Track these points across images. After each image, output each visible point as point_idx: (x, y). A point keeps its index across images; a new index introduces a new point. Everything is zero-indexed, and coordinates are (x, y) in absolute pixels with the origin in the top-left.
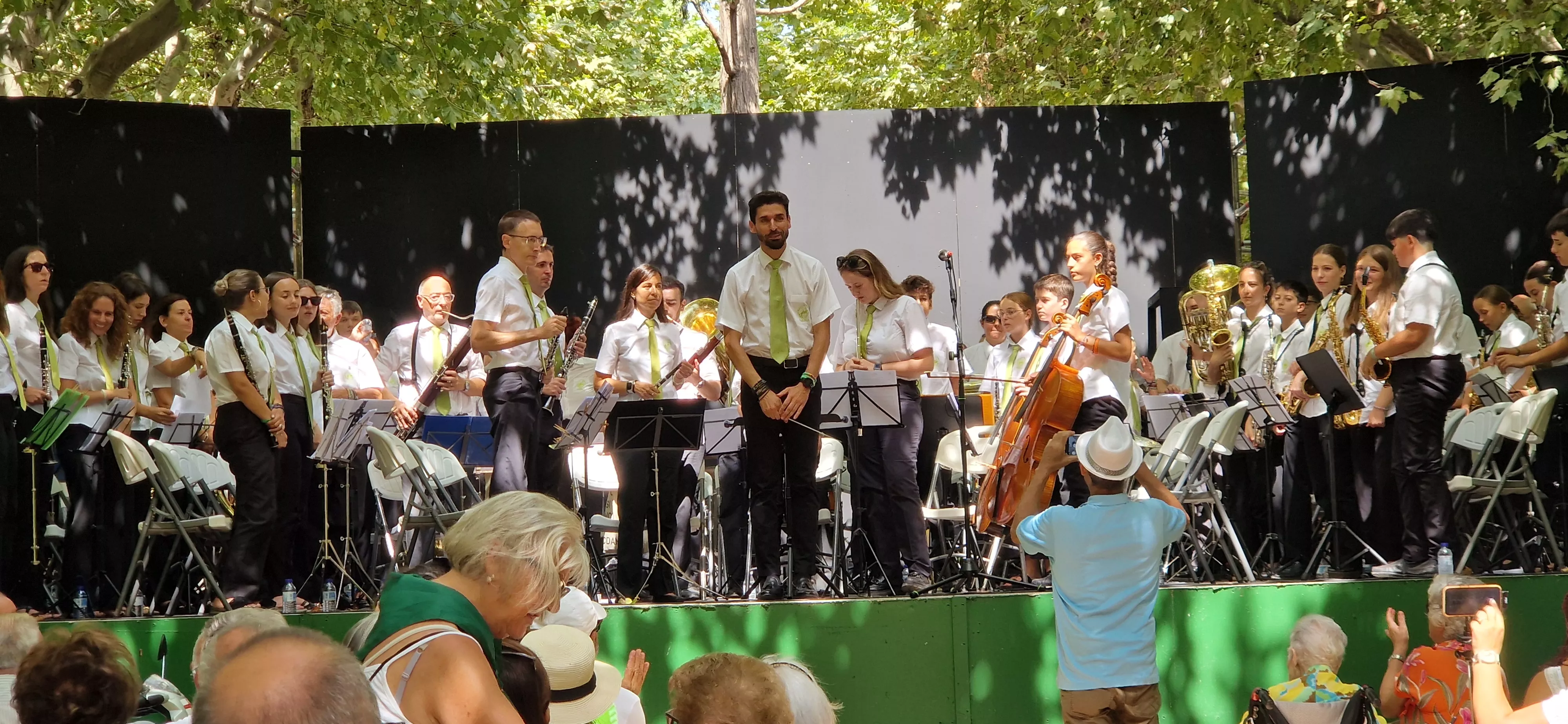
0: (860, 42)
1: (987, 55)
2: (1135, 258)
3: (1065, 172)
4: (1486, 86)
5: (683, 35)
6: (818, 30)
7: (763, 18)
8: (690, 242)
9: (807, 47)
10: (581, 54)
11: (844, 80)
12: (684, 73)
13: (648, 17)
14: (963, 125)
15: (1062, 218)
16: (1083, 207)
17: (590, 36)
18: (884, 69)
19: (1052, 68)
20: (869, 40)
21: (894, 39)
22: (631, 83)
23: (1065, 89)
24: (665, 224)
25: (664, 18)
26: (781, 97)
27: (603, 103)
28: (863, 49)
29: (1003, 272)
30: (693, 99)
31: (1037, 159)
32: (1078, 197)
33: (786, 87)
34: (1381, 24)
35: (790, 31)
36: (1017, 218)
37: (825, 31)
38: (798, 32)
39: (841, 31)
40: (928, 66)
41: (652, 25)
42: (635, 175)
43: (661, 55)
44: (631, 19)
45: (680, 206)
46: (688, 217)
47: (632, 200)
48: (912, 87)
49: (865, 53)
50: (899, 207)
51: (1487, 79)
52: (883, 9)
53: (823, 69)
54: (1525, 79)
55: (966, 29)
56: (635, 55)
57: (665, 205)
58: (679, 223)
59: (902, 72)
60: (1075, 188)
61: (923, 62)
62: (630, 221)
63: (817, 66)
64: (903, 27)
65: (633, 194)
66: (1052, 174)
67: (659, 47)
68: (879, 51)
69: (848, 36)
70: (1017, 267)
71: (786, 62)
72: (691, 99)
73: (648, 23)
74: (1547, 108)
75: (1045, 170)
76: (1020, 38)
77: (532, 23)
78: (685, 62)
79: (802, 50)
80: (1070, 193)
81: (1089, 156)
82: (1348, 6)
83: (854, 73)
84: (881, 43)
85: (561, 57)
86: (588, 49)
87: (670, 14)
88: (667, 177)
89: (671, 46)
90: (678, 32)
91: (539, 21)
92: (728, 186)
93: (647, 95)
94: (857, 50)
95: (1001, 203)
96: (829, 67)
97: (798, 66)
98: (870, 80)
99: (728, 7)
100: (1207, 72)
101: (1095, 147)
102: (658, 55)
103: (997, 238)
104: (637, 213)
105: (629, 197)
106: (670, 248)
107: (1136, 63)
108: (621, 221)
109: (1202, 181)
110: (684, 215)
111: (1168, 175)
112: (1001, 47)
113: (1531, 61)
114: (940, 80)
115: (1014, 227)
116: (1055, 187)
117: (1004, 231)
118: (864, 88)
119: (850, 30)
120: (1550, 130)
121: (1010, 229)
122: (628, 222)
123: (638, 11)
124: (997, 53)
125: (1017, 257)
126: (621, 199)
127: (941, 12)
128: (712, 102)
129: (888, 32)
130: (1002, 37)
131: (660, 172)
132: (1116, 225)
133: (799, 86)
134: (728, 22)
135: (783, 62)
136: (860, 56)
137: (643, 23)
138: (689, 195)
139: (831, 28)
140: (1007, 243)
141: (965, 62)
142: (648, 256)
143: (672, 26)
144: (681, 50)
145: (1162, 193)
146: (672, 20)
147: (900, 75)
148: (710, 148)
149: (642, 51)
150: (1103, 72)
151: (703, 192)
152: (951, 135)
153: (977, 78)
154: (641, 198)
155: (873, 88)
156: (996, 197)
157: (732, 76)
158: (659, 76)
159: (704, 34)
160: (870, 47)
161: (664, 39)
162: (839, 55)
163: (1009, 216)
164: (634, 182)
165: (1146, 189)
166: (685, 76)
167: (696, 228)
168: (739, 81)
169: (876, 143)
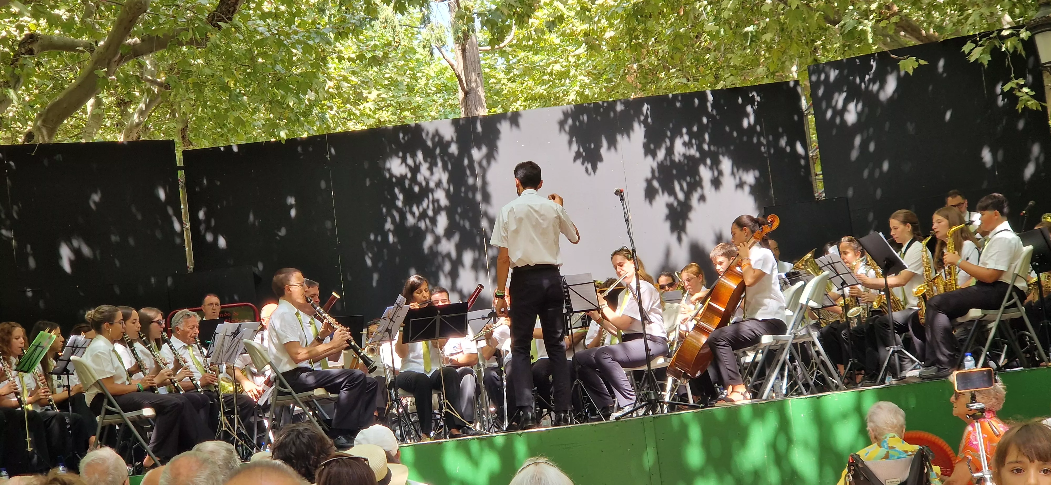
0: (550, 64)
1: (635, 66)
2: (741, 185)
3: (690, 133)
4: (966, 52)
5: (432, 71)
6: (521, 59)
7: (484, 55)
8: (444, 202)
9: (515, 72)
10: (365, 89)
11: (541, 91)
12: (435, 96)
13: (407, 61)
14: (619, 107)
15: (691, 164)
16: (704, 155)
17: (369, 76)
18: (568, 81)
19: (680, 70)
20: (556, 62)
21: (572, 60)
22: (400, 106)
23: (690, 83)
24: (426, 191)
25: (417, 60)
26: (500, 106)
27: (382, 120)
28: (552, 69)
29: (654, 203)
30: (442, 113)
31: (671, 126)
32: (700, 149)
33: (503, 99)
34: (894, 19)
35: (503, 62)
36: (661, 166)
37: (526, 58)
38: (508, 62)
39: (536, 58)
40: (596, 76)
41: (410, 66)
42: (404, 160)
43: (418, 85)
44: (396, 63)
45: (436, 178)
46: (441, 185)
47: (403, 177)
48: (587, 92)
49: (554, 72)
50: (583, 168)
51: (966, 48)
52: (564, 41)
53: (527, 85)
54: (993, 46)
55: (620, 49)
56: (401, 87)
57: (425, 178)
58: (435, 189)
59: (580, 82)
60: (697, 143)
61: (593, 74)
62: (403, 190)
63: (522, 84)
64: (578, 52)
65: (404, 173)
66: (682, 136)
67: (416, 80)
68: (563, 70)
69: (541, 61)
70: (663, 199)
71: (502, 82)
72: (441, 113)
73: (407, 65)
74: (1009, 64)
75: (677, 133)
76: (656, 53)
77: (330, 70)
78: (434, 89)
79: (512, 74)
80: (695, 147)
81: (705, 120)
82: (872, 9)
83: (547, 86)
84: (564, 64)
85: (351, 92)
86: (369, 84)
87: (421, 57)
88: (425, 160)
89: (424, 79)
90: (428, 69)
91: (335, 69)
92: (466, 162)
93: (411, 113)
94: (549, 70)
95: (650, 158)
96: (531, 83)
97: (510, 84)
98: (558, 89)
99: (460, 48)
100: (783, 63)
101: (709, 116)
102: (416, 85)
103: (649, 182)
104: (407, 185)
105: (401, 175)
106: (431, 206)
107: (735, 61)
108: (396, 190)
109: (780, 130)
110: (439, 184)
111: (758, 128)
112: (644, 59)
113: (995, 34)
114: (605, 85)
115: (659, 172)
116: (685, 144)
117: (653, 177)
118: (555, 95)
119: (543, 57)
120: (1012, 79)
121: (657, 174)
122: (401, 191)
123: (400, 57)
124: (642, 63)
125: (663, 193)
126: (396, 177)
127: (602, 39)
128: (455, 113)
129: (568, 56)
130: (644, 51)
131: (420, 156)
132: (726, 164)
133: (512, 99)
134: (460, 58)
135: (500, 82)
136: (551, 74)
137: (404, 65)
138: (441, 170)
139: (530, 57)
140: (656, 184)
141: (621, 71)
142: (417, 213)
143: (423, 66)
144: (431, 81)
145: (755, 140)
146: (424, 61)
147: (578, 84)
148: (452, 138)
149: (405, 83)
150: (714, 69)
151: (450, 167)
152: (612, 114)
153: (630, 81)
154: (409, 175)
155: (561, 95)
156: (646, 154)
157: (466, 94)
158: (418, 100)
159: (446, 69)
160: (557, 67)
161: (419, 75)
162: (537, 74)
163: (655, 165)
164: (404, 165)
165: (745, 139)
166: (435, 98)
167: (447, 192)
168: (471, 96)
169: (562, 124)
